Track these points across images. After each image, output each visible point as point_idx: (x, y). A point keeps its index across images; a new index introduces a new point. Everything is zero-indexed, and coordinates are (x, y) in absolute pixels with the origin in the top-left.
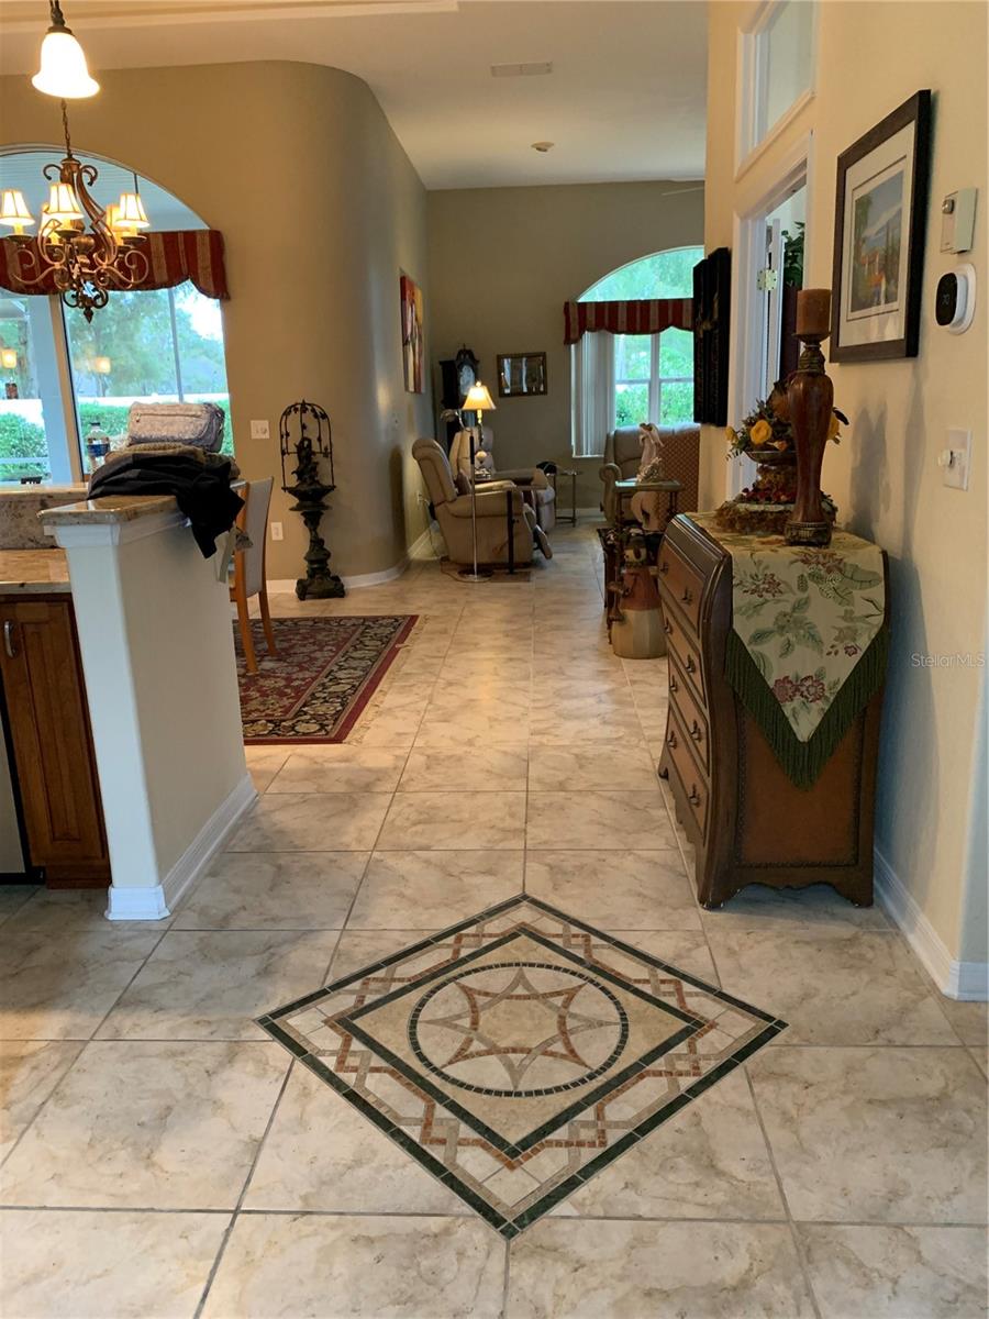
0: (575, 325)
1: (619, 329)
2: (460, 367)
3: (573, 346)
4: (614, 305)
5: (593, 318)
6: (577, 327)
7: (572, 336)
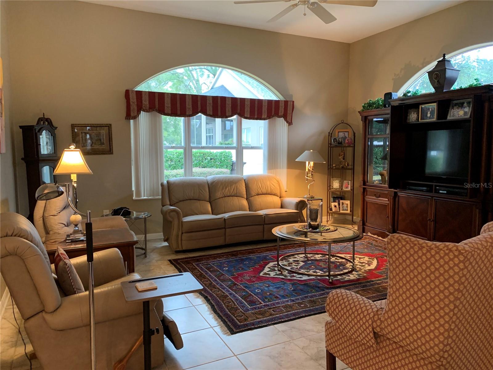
0: (134, 107)
1: (166, 112)
2: (40, 131)
3: (132, 121)
4: (162, 95)
5: (147, 103)
6: (136, 108)
7: (132, 114)
